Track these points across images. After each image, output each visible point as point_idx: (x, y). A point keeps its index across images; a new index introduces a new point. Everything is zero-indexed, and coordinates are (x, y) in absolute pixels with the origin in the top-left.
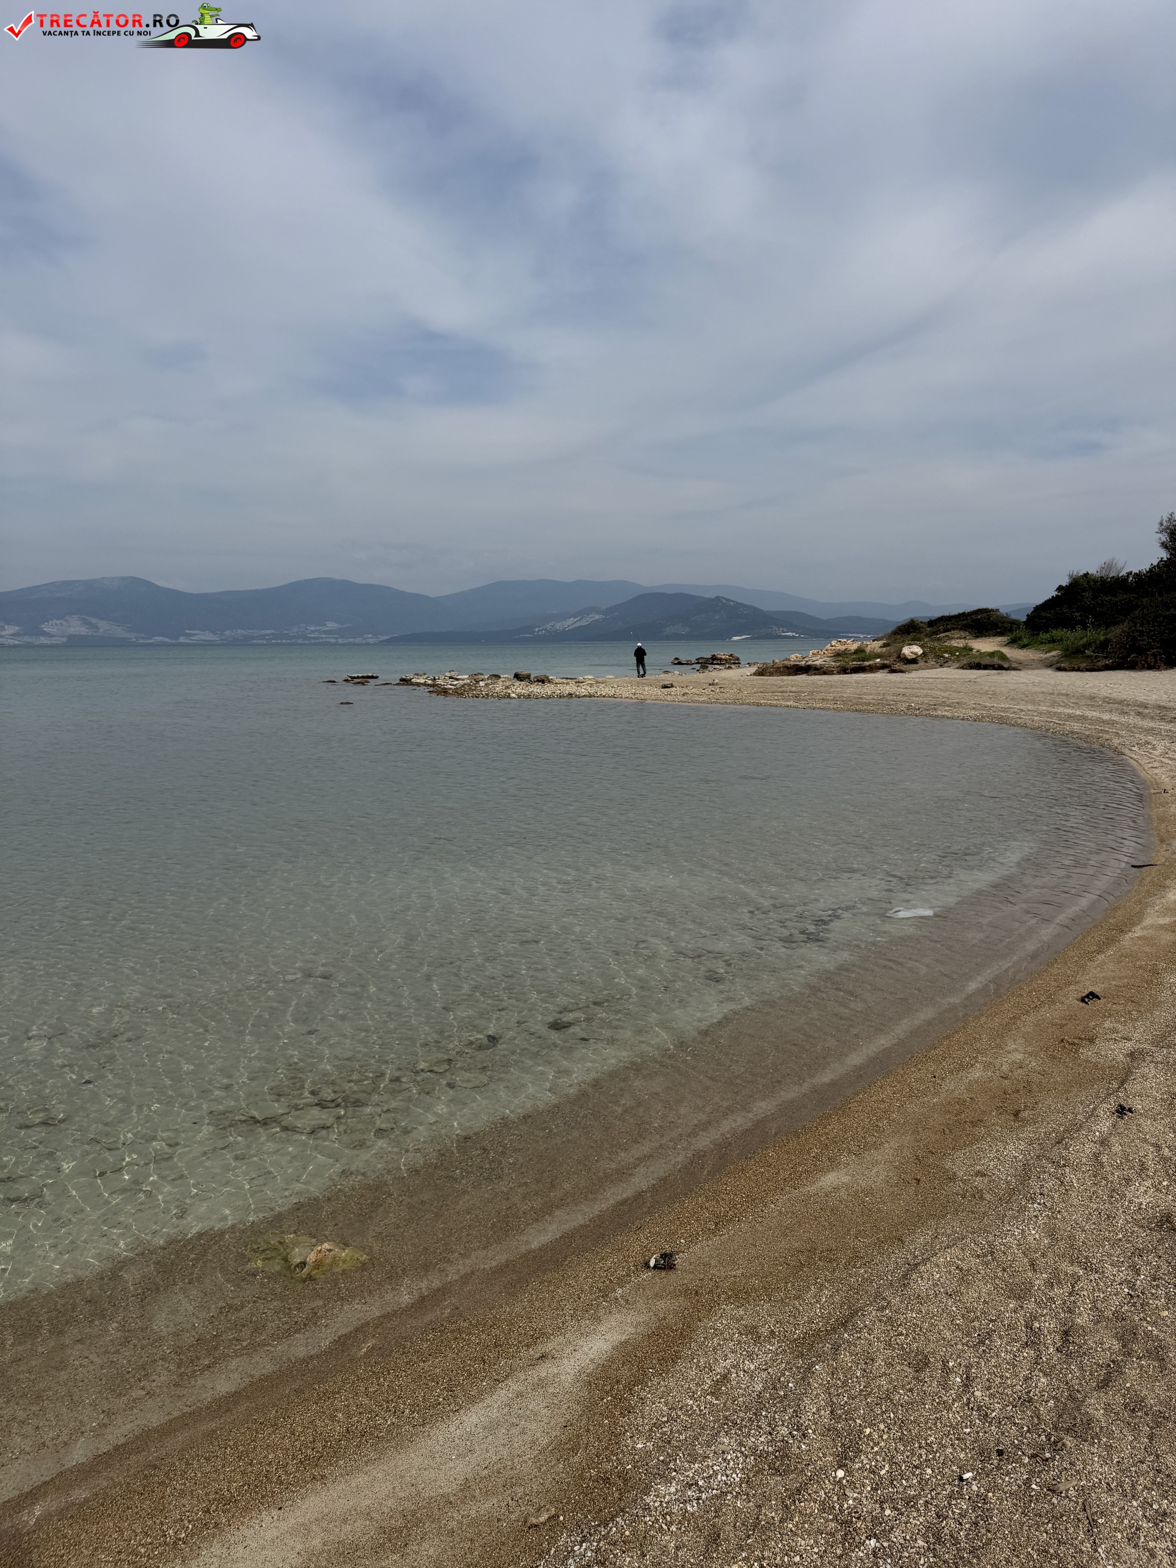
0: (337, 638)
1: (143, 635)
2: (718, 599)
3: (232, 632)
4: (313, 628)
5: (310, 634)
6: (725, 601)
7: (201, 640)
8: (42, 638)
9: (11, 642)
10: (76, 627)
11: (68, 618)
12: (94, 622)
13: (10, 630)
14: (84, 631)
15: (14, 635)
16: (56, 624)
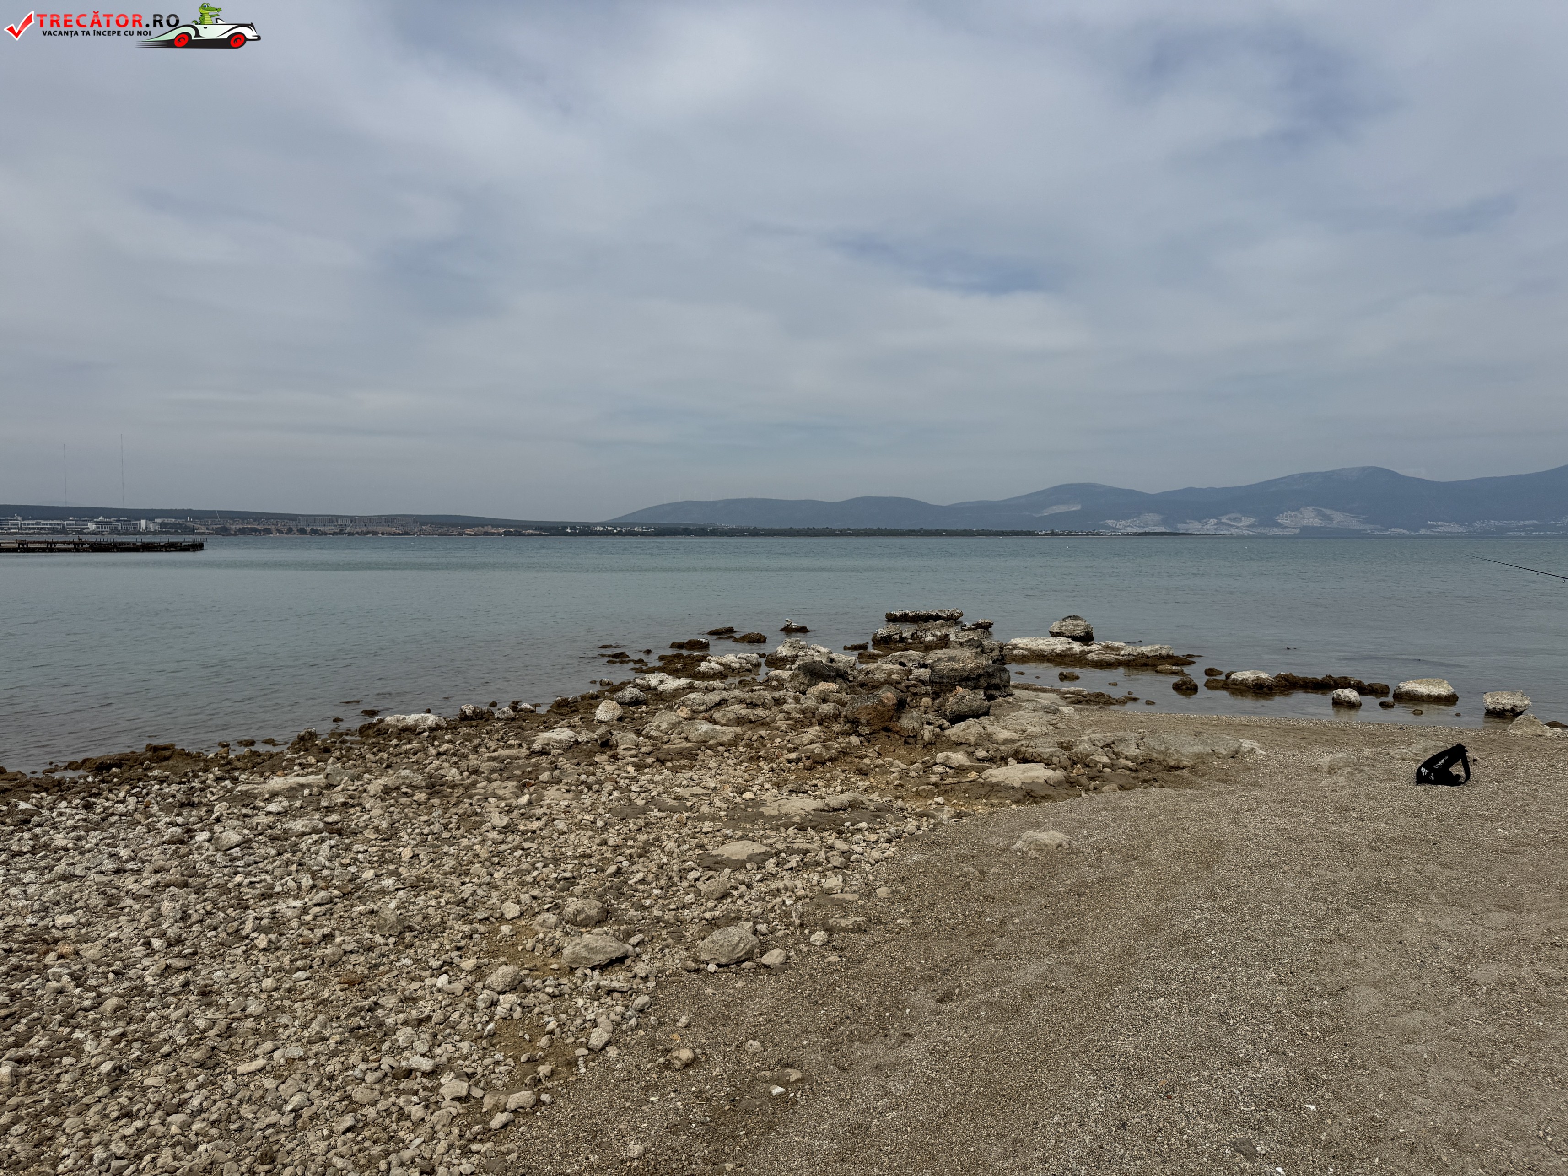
1: (1379, 527)
3: (1484, 522)
7: (1444, 532)
8: (1275, 529)
9: (1246, 533)
10: (1310, 518)
11: (1302, 509)
12: (1328, 512)
13: (1246, 521)
14: (1317, 522)
15: (1249, 526)
16: (1291, 516)
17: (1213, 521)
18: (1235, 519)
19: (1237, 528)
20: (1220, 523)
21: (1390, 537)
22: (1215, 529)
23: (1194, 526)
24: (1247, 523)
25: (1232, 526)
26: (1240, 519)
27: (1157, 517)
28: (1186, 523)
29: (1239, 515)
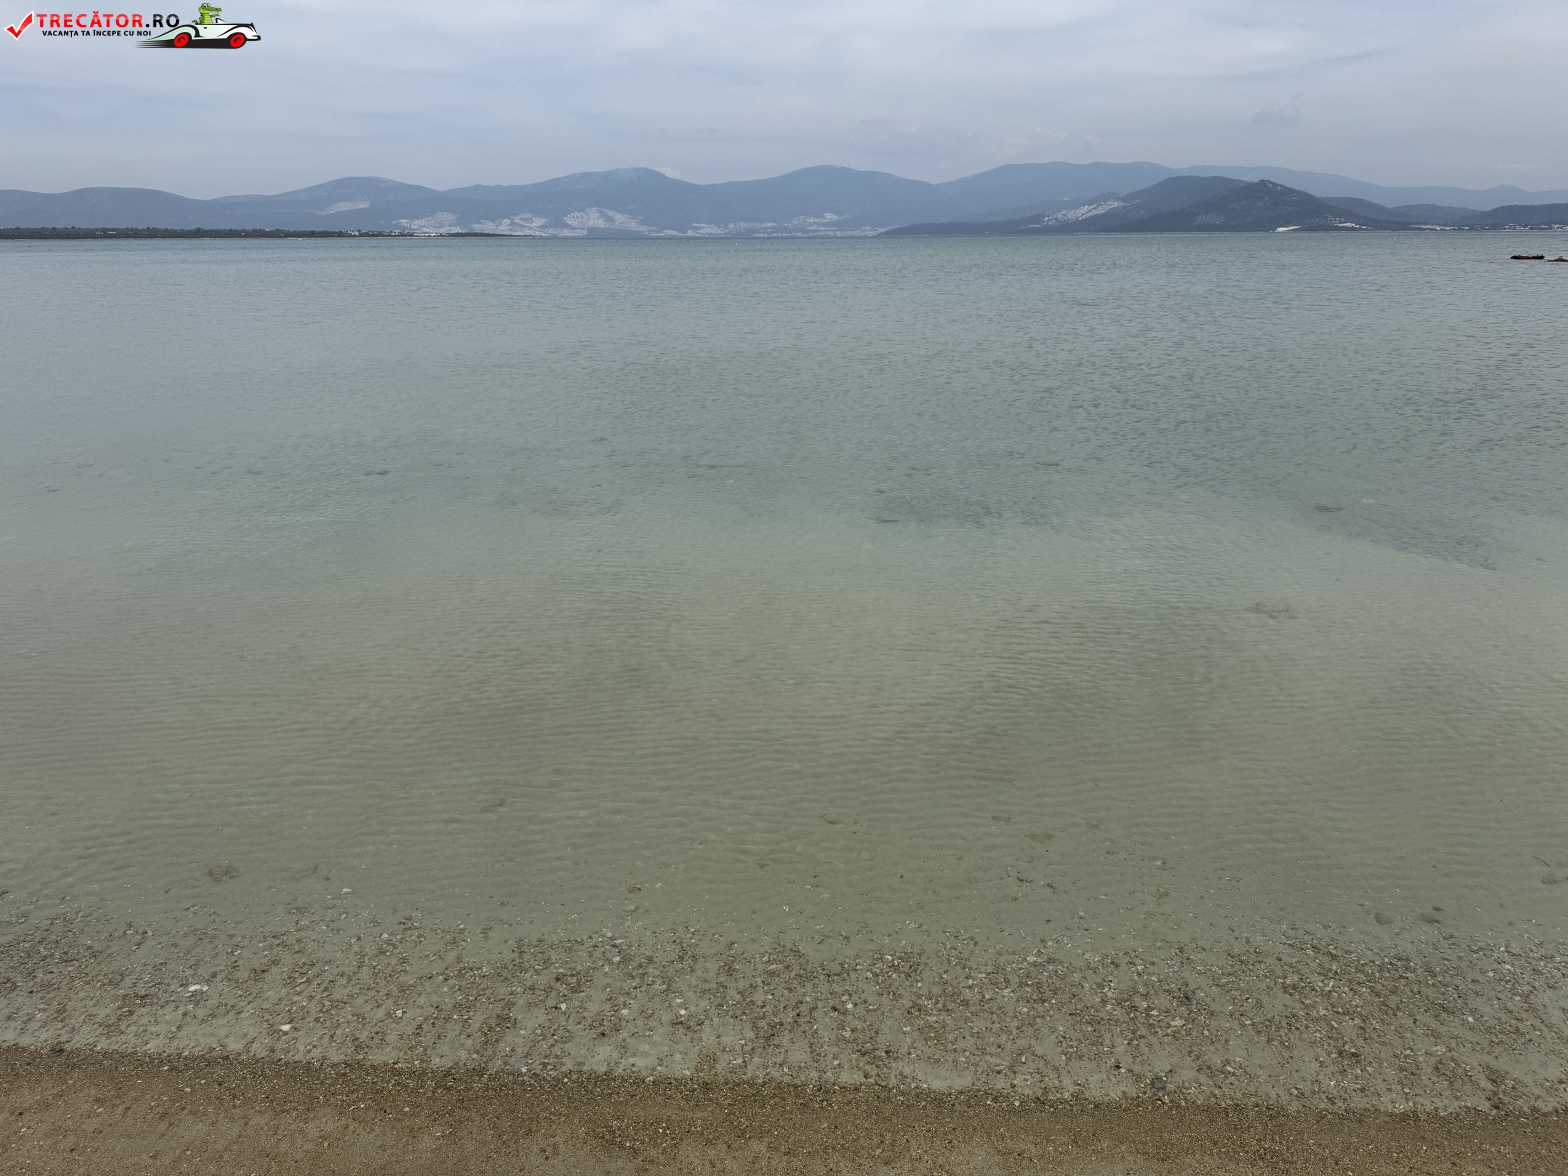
0: (835, 231)
1: (654, 228)
2: (1263, 183)
3: (736, 225)
4: (812, 221)
5: (809, 226)
6: (1270, 186)
7: (707, 233)
8: (565, 231)
9: (538, 233)
10: (595, 220)
11: (587, 210)
12: (611, 213)
13: (538, 222)
14: (601, 223)
15: (541, 227)
16: (577, 217)
17: (507, 221)
18: (526, 220)
19: (530, 229)
20: (513, 224)
21: (663, 238)
22: (510, 230)
23: (488, 227)
24: (539, 224)
25: (525, 227)
26: (532, 219)
27: (452, 217)
28: (481, 223)
29: (529, 215)
